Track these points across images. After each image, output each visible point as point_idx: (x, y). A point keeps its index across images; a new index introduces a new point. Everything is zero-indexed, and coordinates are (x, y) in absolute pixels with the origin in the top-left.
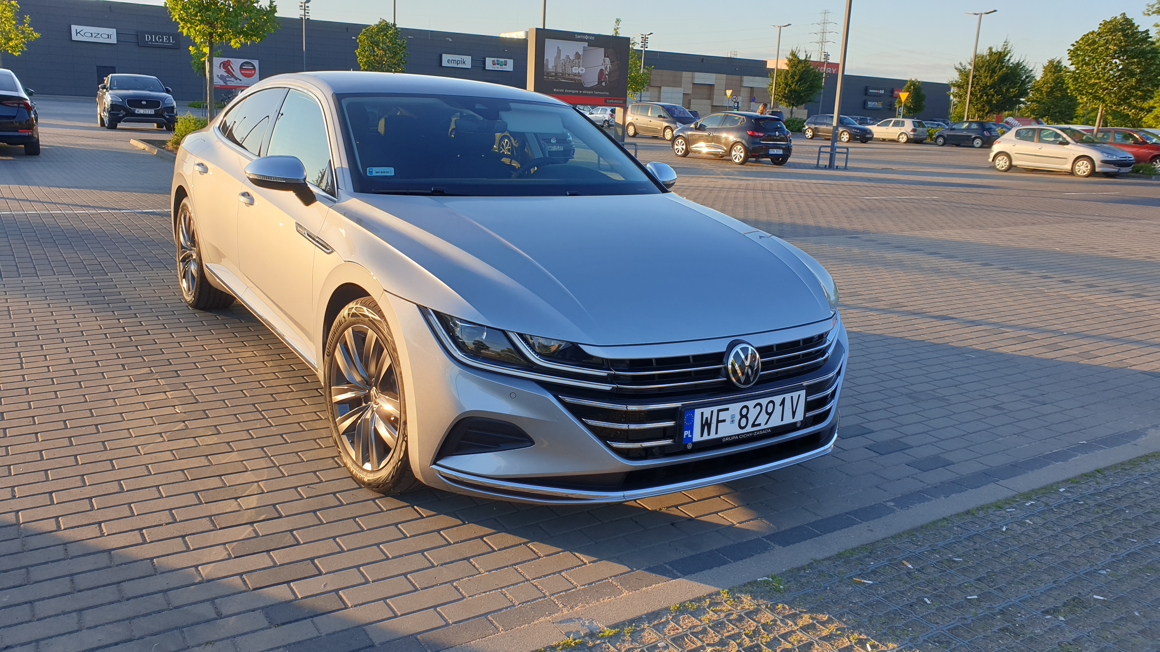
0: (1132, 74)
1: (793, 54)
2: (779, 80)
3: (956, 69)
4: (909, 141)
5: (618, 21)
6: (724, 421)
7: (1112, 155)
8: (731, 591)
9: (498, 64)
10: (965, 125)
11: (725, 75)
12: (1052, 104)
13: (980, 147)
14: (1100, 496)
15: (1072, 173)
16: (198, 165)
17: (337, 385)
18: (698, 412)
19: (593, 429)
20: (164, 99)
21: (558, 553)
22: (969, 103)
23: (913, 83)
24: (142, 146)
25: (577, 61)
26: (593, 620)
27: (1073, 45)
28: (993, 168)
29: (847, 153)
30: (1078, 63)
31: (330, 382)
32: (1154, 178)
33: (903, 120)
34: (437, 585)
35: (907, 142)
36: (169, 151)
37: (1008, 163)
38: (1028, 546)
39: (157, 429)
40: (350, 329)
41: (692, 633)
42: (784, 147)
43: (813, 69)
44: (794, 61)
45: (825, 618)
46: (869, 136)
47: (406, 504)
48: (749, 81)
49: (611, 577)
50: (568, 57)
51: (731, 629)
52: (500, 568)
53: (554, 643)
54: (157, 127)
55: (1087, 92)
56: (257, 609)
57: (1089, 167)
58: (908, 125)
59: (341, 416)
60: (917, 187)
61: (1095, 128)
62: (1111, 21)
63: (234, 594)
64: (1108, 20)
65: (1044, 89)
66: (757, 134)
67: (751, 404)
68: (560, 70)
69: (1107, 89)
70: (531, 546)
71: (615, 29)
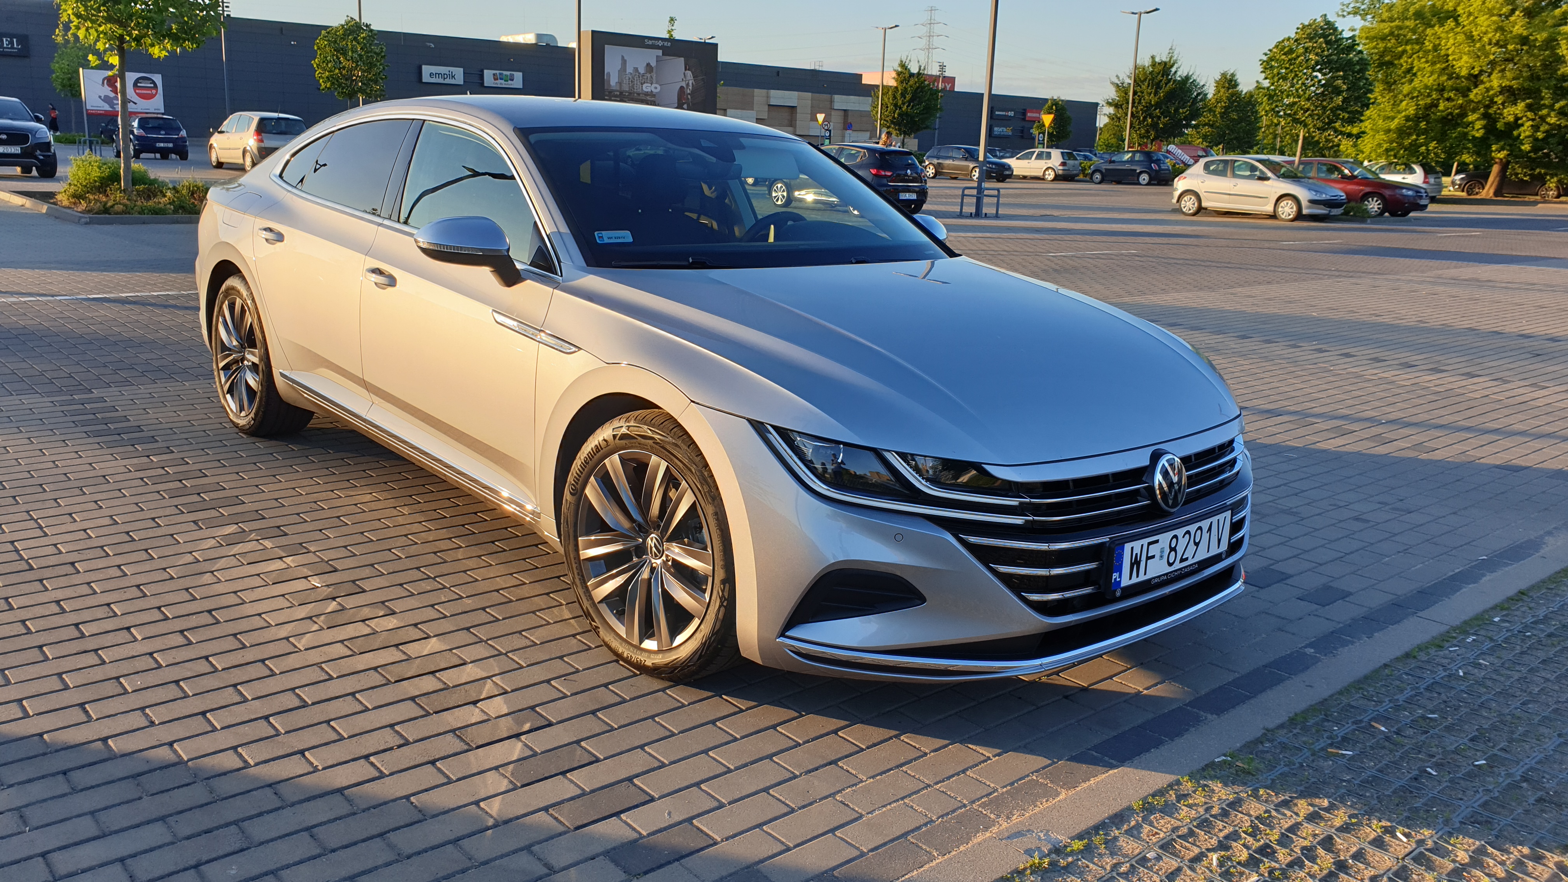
0: (1338, 91)
1: (903, 65)
2: (886, 99)
3: (1112, 83)
4: (1057, 178)
5: (672, 20)
6: (1153, 557)
7: (1322, 193)
8: (1192, 776)
9: (501, 79)
10: (1127, 157)
11: (810, 94)
12: (1228, 127)
13: (1147, 184)
14: (1543, 623)
15: (1274, 216)
16: (265, 229)
17: (588, 534)
18: (1128, 547)
19: (1006, 579)
20: (34, 132)
21: (946, 746)
22: (1130, 128)
23: (1055, 103)
24: (18, 200)
25: (649, 75)
26: (1048, 831)
27: (1266, 54)
28: (1179, 211)
29: (998, 196)
30: (1273, 78)
31: (575, 531)
32: (1369, 221)
33: (1048, 150)
34: (816, 801)
35: (1054, 180)
36: (64, 207)
37: (1196, 205)
38: (1501, 693)
39: (303, 612)
40: (616, 457)
41: (1179, 837)
42: (917, 189)
43: (929, 85)
44: (904, 74)
45: (1325, 803)
46: (1007, 173)
47: (710, 694)
48: (841, 102)
49: (1032, 773)
50: (636, 70)
51: (1222, 829)
52: (884, 772)
53: (1022, 866)
54: (22, 172)
55: (1285, 114)
56: (598, 855)
57: (1295, 209)
58: (1056, 157)
59: (596, 577)
60: (1104, 238)
61: (1297, 159)
62: (1310, 25)
63: (552, 838)
64: (1307, 23)
65: (1218, 110)
66: (883, 173)
67: (1180, 532)
68: (626, 88)
69: (1308, 110)
70: (906, 740)
71: (669, 32)
